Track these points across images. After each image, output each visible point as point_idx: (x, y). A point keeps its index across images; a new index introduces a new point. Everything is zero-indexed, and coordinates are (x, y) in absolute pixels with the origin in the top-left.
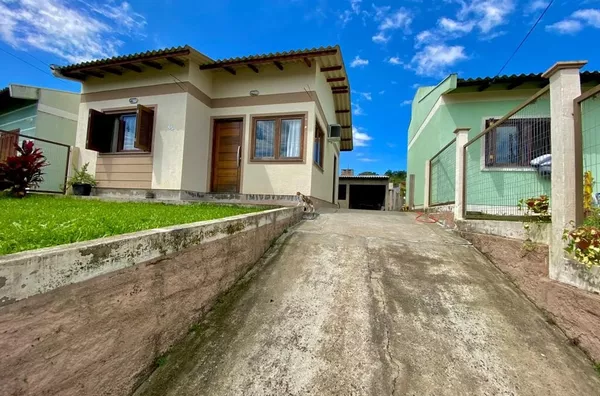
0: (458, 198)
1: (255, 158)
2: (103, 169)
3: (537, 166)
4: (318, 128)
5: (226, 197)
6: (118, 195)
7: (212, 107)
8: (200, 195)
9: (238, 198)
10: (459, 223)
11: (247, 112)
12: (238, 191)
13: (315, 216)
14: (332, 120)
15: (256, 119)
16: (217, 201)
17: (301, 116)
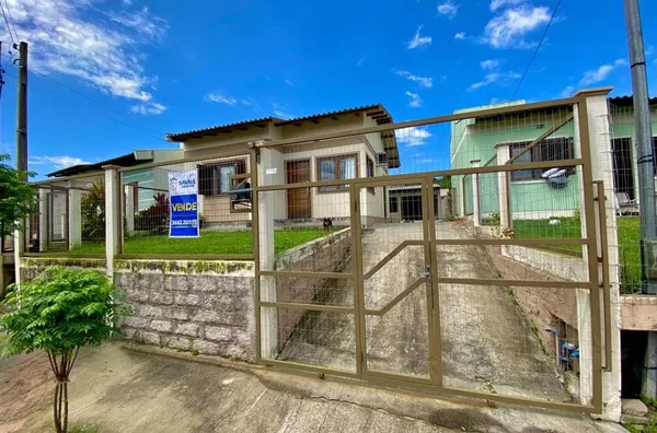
0: (476, 210)
1: (322, 189)
2: (209, 208)
3: (546, 178)
4: (368, 160)
5: (301, 222)
6: (223, 227)
7: (284, 153)
8: (282, 222)
9: (310, 221)
10: (477, 228)
11: (312, 155)
12: (310, 216)
13: (372, 231)
14: (380, 150)
15: (319, 160)
16: (294, 225)
17: (355, 156)
